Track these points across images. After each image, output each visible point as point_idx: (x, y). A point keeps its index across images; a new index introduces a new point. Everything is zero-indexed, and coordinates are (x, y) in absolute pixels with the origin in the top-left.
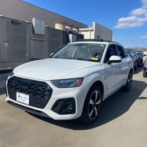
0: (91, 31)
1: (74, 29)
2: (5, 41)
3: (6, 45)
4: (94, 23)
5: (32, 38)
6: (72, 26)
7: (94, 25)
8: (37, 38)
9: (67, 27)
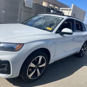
0: (70, 10)
1: (56, 7)
2: (2, 9)
3: (3, 11)
4: (73, 5)
5: (23, 10)
6: (55, 5)
7: (72, 6)
8: (26, 10)
9: (50, 5)
